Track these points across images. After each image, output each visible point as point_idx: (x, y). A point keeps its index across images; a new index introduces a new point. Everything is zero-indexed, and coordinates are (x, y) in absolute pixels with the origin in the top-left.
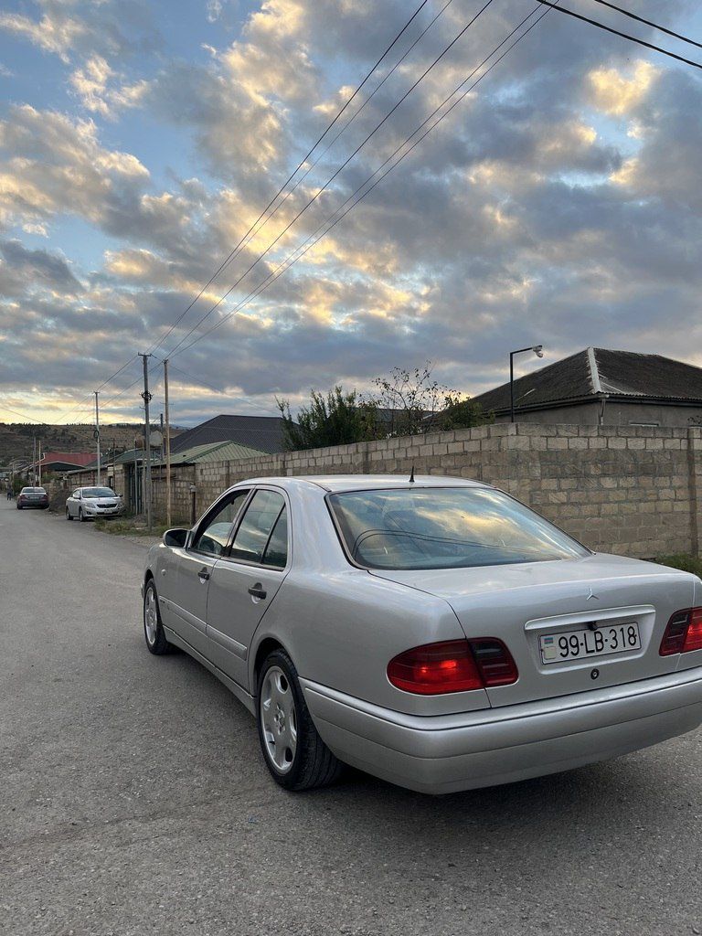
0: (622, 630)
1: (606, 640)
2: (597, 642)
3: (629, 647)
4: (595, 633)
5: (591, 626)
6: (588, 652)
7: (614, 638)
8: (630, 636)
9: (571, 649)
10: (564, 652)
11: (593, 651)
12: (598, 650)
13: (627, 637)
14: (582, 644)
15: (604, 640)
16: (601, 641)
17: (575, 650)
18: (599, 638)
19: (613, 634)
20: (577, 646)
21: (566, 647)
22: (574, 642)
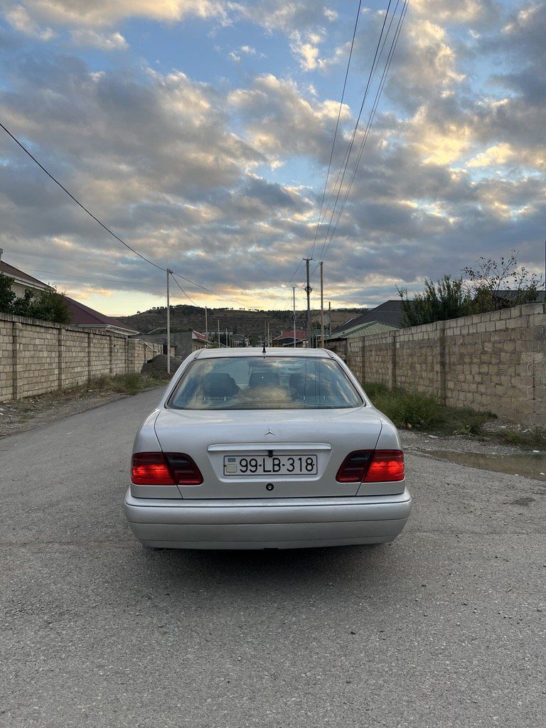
0: (300, 459)
1: (284, 465)
2: (274, 465)
3: (304, 471)
4: (274, 459)
5: (270, 453)
6: (265, 471)
7: (292, 465)
8: (308, 464)
9: (249, 467)
10: (244, 469)
11: (270, 471)
12: (274, 471)
13: (304, 464)
14: (260, 465)
15: (281, 465)
16: (279, 465)
17: (254, 469)
18: (276, 462)
19: (291, 461)
20: (256, 466)
21: (246, 466)
22: (253, 463)
